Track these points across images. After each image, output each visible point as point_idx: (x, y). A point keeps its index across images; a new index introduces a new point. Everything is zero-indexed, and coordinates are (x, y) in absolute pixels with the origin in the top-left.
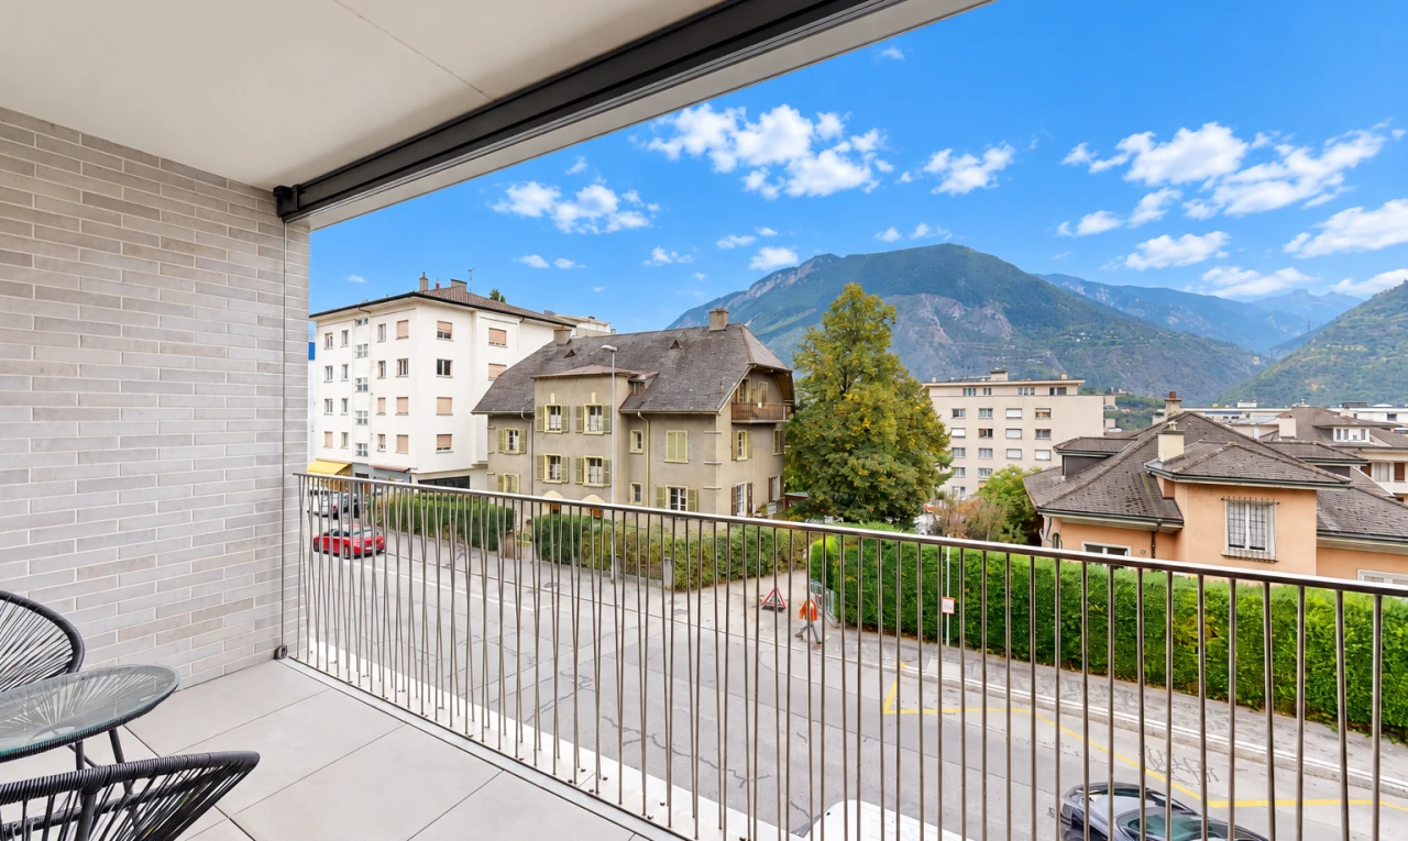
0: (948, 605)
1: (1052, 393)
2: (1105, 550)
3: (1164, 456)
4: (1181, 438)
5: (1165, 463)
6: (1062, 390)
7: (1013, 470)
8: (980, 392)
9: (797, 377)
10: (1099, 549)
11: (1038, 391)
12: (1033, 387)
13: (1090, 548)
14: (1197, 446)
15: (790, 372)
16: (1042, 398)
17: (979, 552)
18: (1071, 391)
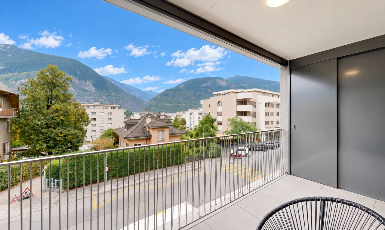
0: (107, 169)
1: (112, 108)
2: (138, 145)
3: (148, 122)
4: (150, 119)
5: (148, 124)
6: (114, 108)
7: (111, 129)
8: (91, 107)
9: (22, 98)
10: (136, 145)
11: (108, 108)
12: (107, 106)
13: (135, 145)
14: (153, 120)
15: (18, 95)
16: (110, 110)
17: (103, 153)
18: (117, 108)
